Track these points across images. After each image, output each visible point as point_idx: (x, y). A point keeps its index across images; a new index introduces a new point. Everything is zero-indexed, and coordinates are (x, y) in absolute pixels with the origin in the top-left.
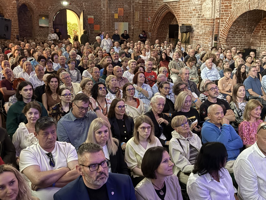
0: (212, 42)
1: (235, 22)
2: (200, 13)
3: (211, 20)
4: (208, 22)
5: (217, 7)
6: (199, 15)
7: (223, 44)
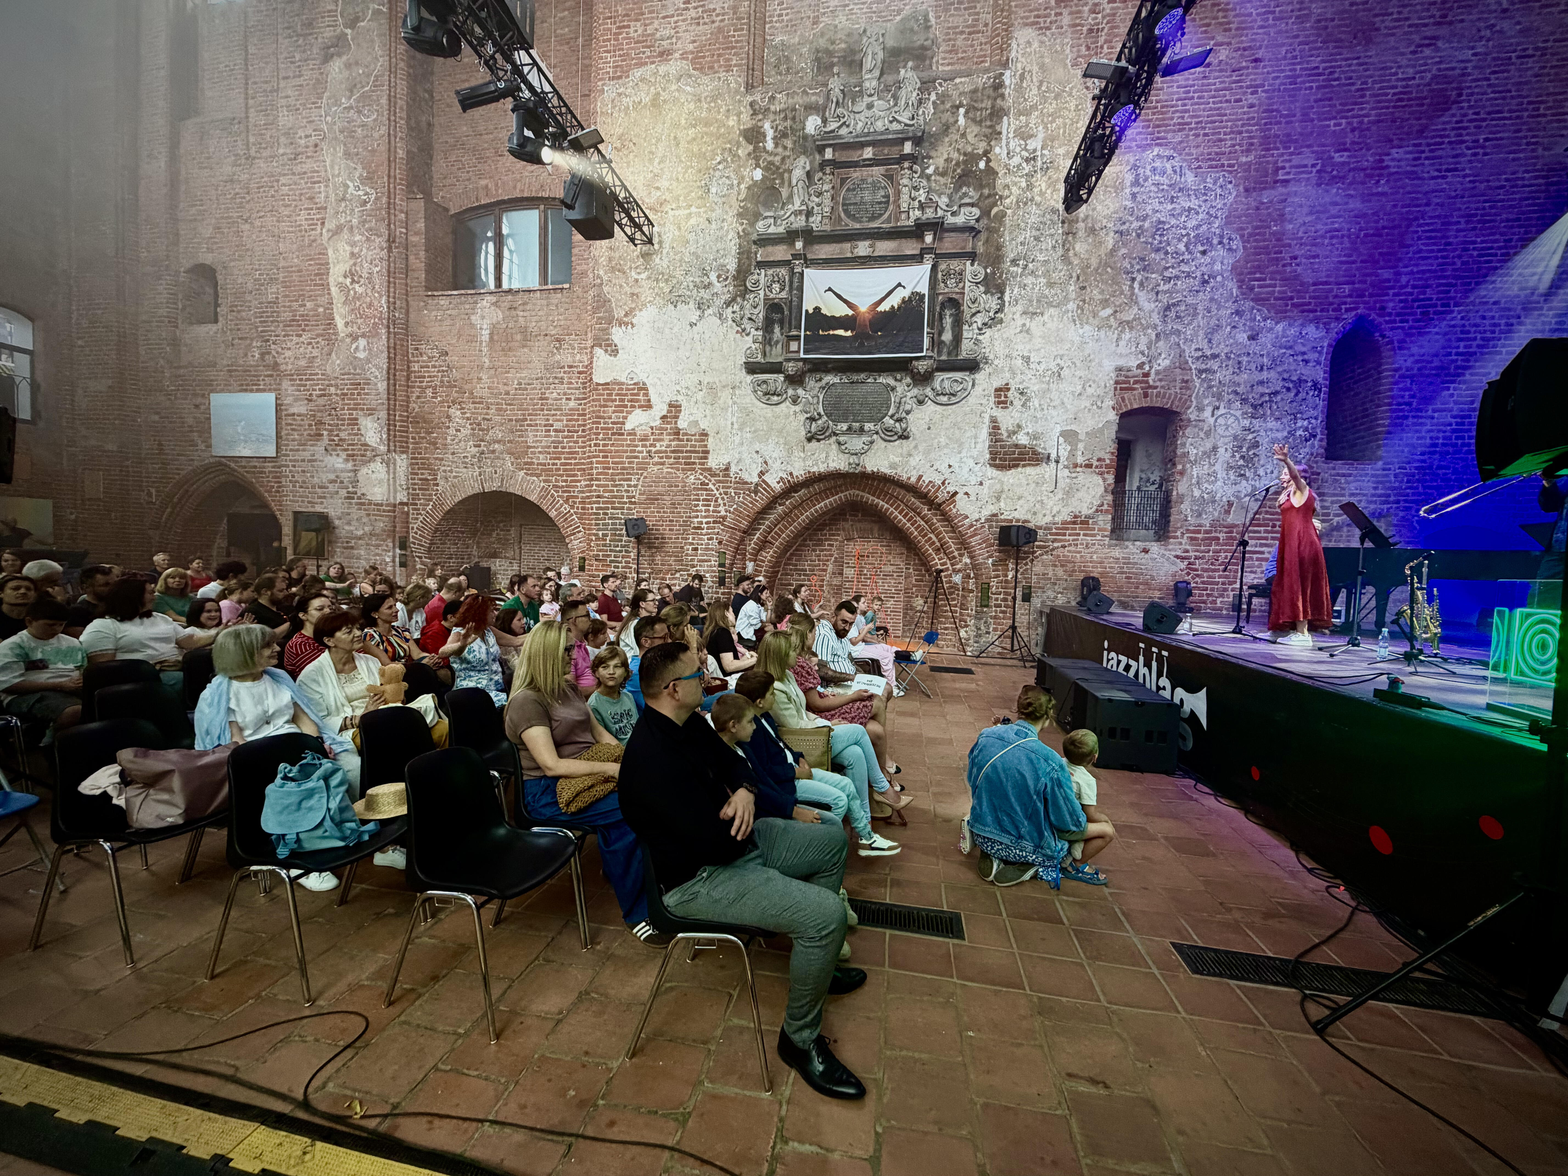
0: (394, 552)
1: (448, 512)
2: (351, 489)
3: (387, 505)
4: (378, 510)
5: (402, 480)
6: (348, 492)
7: (420, 557)
